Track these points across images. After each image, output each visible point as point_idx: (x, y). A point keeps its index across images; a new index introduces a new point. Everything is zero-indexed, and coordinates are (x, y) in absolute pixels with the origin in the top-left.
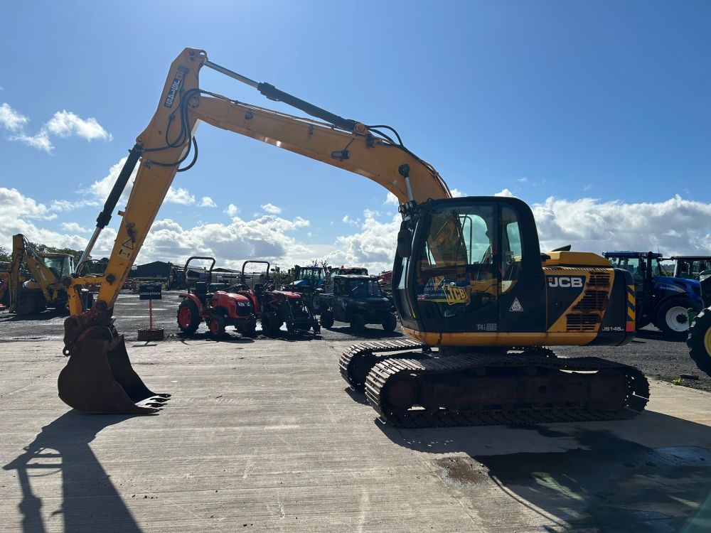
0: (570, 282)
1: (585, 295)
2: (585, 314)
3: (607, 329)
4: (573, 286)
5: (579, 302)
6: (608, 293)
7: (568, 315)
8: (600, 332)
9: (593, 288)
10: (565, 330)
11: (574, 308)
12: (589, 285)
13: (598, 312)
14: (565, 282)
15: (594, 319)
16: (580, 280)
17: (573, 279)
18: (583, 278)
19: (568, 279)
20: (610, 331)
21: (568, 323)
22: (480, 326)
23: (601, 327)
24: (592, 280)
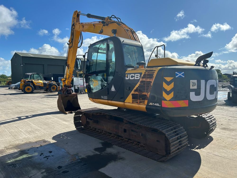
0: (134, 77)
1: (140, 84)
2: (140, 94)
3: (151, 104)
4: (135, 78)
5: (137, 88)
6: (151, 82)
7: (132, 94)
8: (148, 105)
9: (144, 80)
10: (132, 102)
11: (135, 91)
12: (143, 78)
13: (146, 94)
14: (132, 77)
15: (144, 97)
16: (139, 75)
17: (136, 75)
18: (141, 74)
19: (134, 75)
20: (153, 106)
21: (132, 99)
22: (102, 97)
23: (148, 103)
24: (144, 75)
